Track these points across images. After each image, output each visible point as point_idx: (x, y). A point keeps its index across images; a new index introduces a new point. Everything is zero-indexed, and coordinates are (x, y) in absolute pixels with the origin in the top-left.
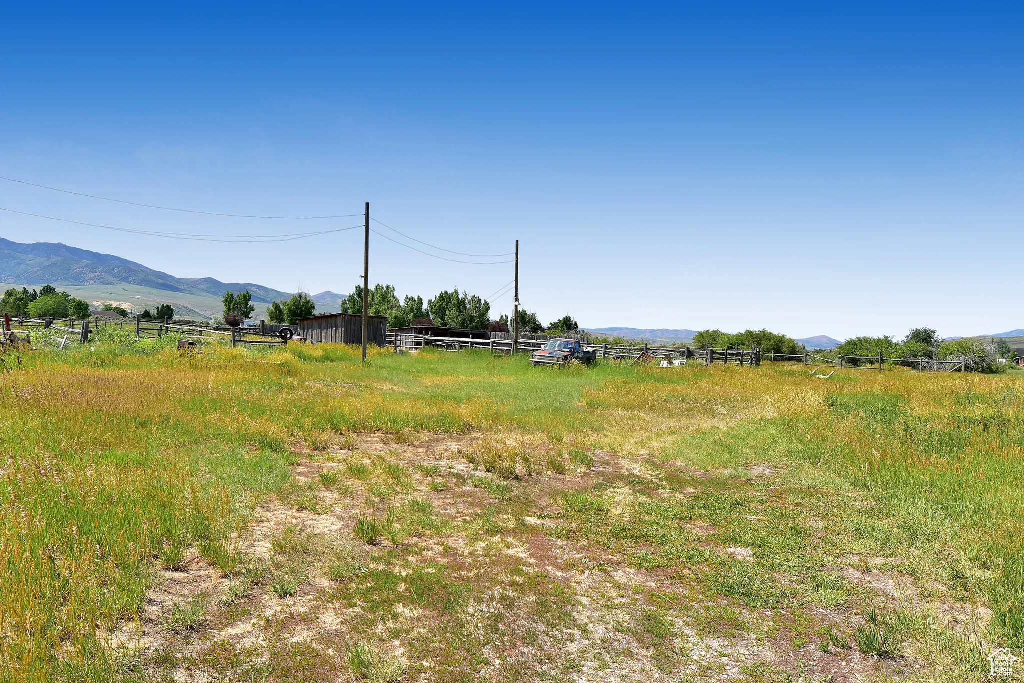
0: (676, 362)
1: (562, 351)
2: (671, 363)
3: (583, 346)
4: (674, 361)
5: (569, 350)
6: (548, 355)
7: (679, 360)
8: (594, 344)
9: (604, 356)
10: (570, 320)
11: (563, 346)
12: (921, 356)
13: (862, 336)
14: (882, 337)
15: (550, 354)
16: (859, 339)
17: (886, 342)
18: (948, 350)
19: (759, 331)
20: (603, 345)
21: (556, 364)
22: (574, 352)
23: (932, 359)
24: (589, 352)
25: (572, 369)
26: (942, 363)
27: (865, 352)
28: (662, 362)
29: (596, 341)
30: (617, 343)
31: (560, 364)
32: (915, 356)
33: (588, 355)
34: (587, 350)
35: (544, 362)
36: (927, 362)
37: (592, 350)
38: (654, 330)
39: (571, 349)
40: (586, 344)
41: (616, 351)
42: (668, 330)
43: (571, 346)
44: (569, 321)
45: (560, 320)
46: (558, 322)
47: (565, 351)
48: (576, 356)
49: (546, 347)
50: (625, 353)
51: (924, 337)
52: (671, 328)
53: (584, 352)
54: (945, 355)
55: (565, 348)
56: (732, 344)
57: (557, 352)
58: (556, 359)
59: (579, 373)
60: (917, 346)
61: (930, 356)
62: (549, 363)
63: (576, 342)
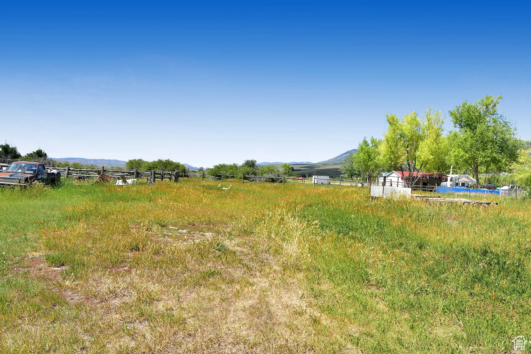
0: (129, 181)
1: (25, 173)
2: (125, 181)
3: (47, 169)
4: (127, 181)
5: (32, 172)
6: (8, 177)
7: (131, 180)
8: (58, 167)
9: (67, 177)
10: (42, 152)
11: (26, 168)
12: (251, 174)
13: (222, 164)
14: (232, 164)
15: (10, 176)
16: (220, 165)
17: (234, 167)
18: (264, 171)
19: (166, 160)
20: (66, 168)
21: (17, 186)
22: (38, 174)
23: (256, 175)
24: (53, 174)
25: (35, 191)
26: (261, 178)
27: (225, 172)
28: (118, 181)
29: (60, 165)
30: (75, 166)
31: (21, 185)
32: (248, 174)
33: (53, 177)
34: (52, 172)
35: (3, 184)
36: (254, 177)
37: (56, 172)
38: (96, 160)
39: (35, 171)
40: (51, 167)
41: (76, 173)
42: (104, 159)
43: (35, 169)
44: (40, 153)
45: (34, 152)
46: (33, 153)
47: (28, 173)
48: (39, 177)
49: (7, 169)
50: (83, 174)
51: (251, 164)
52: (106, 159)
53: (48, 174)
54: (262, 174)
55: (28, 170)
56: (150, 167)
57: (19, 174)
58: (18, 181)
59: (40, 194)
60: (249, 169)
61: (255, 174)
62: (9, 185)
63: (40, 165)
